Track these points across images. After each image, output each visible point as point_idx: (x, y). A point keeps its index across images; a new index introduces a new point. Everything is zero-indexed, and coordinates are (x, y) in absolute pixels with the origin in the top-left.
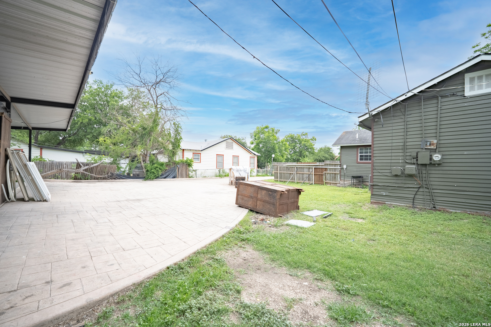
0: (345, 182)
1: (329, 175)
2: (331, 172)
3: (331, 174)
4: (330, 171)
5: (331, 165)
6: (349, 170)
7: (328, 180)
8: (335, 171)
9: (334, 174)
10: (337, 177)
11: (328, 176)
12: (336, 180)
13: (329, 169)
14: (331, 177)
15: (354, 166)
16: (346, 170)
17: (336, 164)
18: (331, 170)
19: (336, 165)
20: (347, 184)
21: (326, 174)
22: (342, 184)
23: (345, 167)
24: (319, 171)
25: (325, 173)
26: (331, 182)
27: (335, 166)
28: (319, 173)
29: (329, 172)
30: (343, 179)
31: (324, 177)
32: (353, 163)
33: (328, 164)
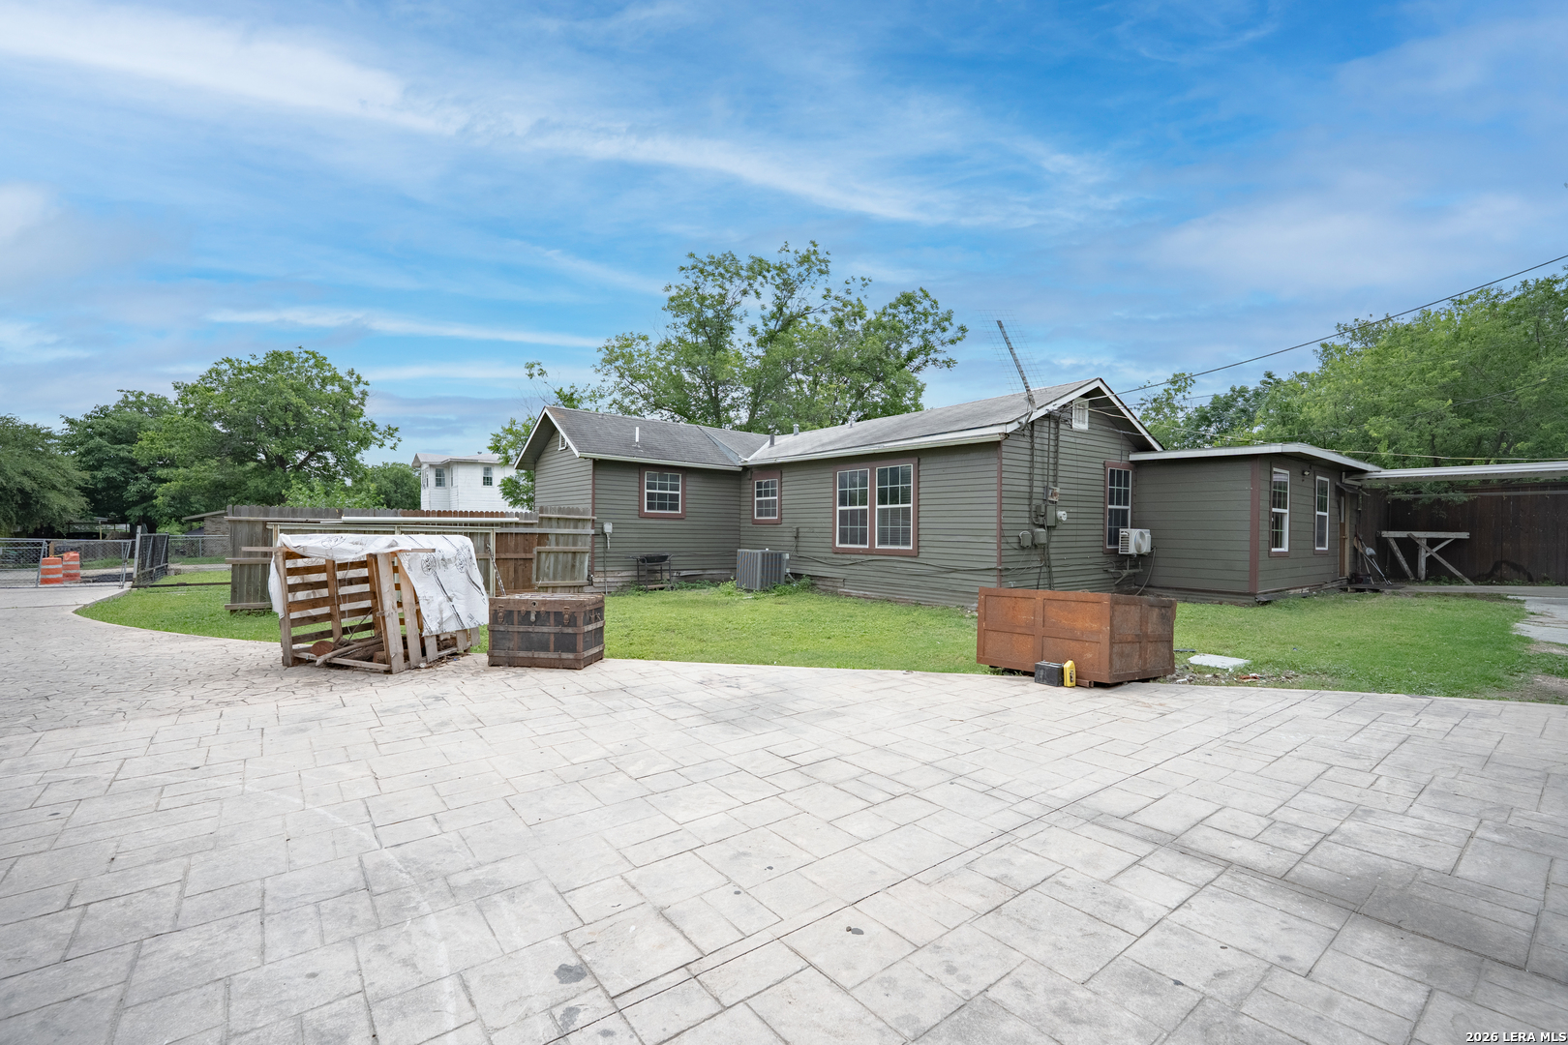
0: (609, 579)
1: (552, 558)
2: (561, 548)
3: (561, 556)
4: (557, 544)
5: (562, 523)
6: (619, 540)
7: (547, 575)
8: (575, 544)
9: (570, 555)
10: (582, 563)
11: (548, 563)
12: (576, 573)
13: (552, 539)
14: (560, 567)
15: (632, 526)
16: (613, 540)
17: (579, 520)
18: (561, 539)
19: (580, 524)
20: (613, 585)
21: (543, 556)
22: (600, 585)
23: (608, 528)
24: (516, 545)
25: (539, 553)
26: (559, 582)
27: (576, 527)
28: (516, 552)
29: (553, 547)
30: (602, 569)
31: (534, 566)
32: (627, 517)
33: (550, 519)
